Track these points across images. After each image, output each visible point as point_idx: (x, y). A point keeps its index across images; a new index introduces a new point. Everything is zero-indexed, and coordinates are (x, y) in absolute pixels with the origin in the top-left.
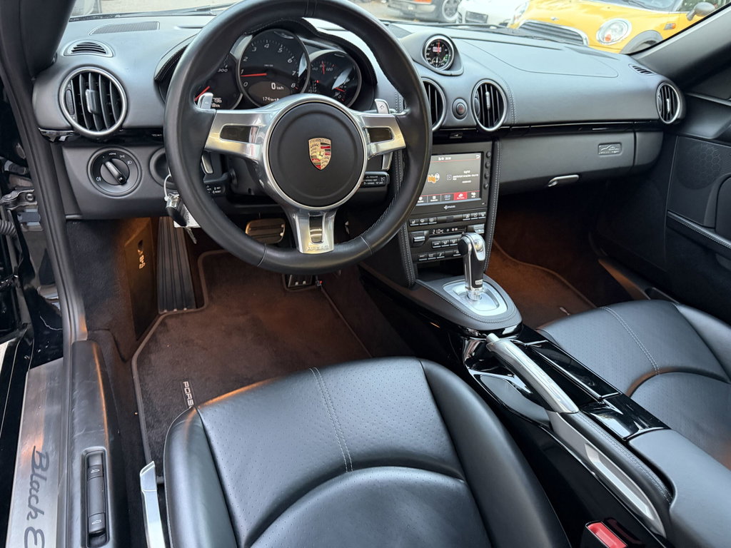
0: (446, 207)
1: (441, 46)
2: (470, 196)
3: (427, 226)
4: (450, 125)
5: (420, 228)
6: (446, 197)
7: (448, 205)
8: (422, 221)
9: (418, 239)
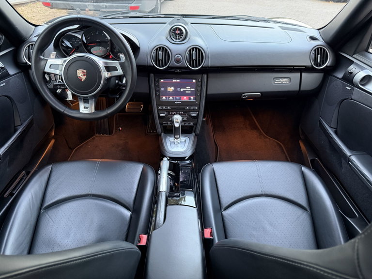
0: (176, 102)
1: (179, 30)
2: (190, 98)
3: (166, 110)
4: (173, 66)
5: (163, 110)
6: (177, 98)
7: (177, 101)
8: (164, 107)
9: (161, 115)
